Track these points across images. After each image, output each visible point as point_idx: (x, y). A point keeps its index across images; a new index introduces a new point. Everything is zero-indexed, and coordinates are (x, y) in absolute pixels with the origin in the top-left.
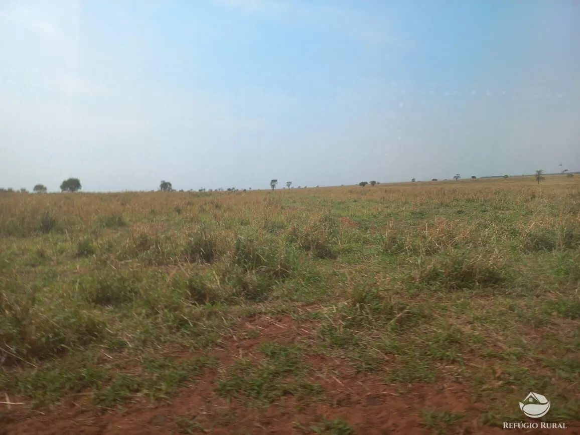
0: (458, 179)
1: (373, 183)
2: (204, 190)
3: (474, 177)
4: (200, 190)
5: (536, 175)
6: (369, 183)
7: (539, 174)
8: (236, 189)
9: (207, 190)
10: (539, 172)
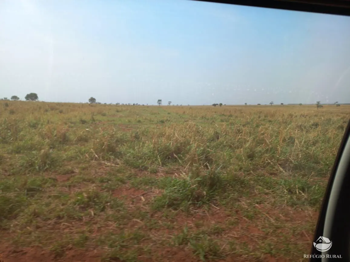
0: (272, 104)
1: (221, 104)
2: (119, 104)
3: (282, 104)
4: (117, 104)
5: (316, 104)
6: (219, 104)
7: (318, 104)
8: (138, 104)
9: (121, 104)
10: (318, 102)
